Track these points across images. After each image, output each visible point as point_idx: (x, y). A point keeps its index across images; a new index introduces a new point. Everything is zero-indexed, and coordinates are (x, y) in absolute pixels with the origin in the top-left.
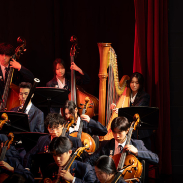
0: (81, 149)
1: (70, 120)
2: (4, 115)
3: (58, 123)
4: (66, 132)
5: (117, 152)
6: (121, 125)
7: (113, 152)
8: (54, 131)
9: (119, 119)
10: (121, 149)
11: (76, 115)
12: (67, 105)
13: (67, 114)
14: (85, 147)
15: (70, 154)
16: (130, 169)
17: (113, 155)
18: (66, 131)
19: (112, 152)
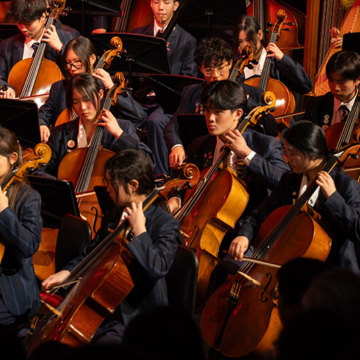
0: (259, 110)
1: (246, 54)
2: (115, 40)
3: (222, 58)
4: (238, 77)
5: (337, 118)
6: (345, 68)
7: (330, 119)
8: (213, 72)
9: (344, 55)
10: (344, 113)
11: (259, 45)
12: (243, 24)
13: (242, 41)
14: (267, 107)
15: (238, 118)
16: (355, 152)
17: (329, 124)
18: (237, 74)
19: (327, 117)
